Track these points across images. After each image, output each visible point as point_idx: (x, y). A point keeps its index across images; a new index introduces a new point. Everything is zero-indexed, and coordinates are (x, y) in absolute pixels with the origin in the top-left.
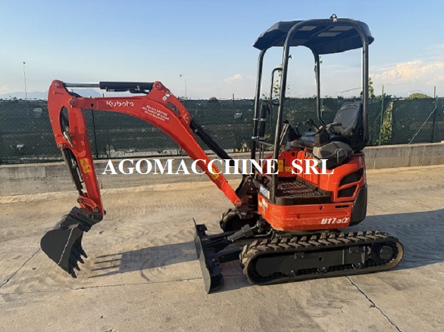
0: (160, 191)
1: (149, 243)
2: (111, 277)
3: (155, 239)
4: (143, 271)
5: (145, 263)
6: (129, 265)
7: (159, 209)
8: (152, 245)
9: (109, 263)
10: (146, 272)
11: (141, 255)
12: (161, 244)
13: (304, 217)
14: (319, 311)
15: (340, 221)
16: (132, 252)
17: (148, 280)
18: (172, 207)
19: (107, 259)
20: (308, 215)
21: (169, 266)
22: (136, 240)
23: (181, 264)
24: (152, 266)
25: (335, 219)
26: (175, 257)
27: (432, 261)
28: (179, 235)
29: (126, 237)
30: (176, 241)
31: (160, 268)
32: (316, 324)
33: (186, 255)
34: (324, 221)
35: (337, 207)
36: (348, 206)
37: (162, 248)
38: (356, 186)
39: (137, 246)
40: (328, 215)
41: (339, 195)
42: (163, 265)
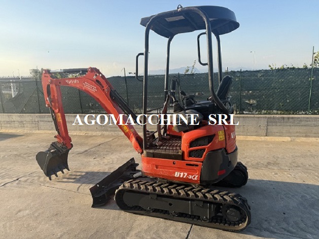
1: (107, 169)
6: (82, 179)
10: (83, 186)
13: (161, 168)
15: (190, 177)
17: (78, 190)
20: (164, 167)
22: (104, 166)
25: (186, 174)
34: (177, 174)
35: (187, 165)
36: (197, 165)
38: (205, 149)
40: (180, 169)
41: (190, 155)
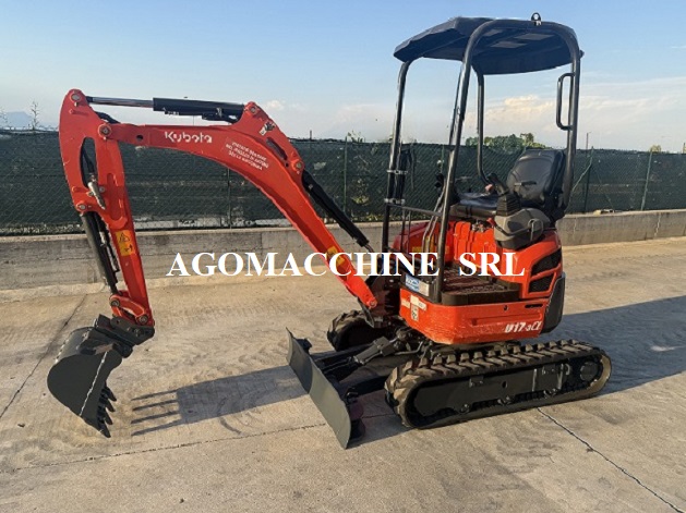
0: (199, 286)
1: (215, 371)
2: (172, 431)
3: (224, 365)
4: (224, 417)
5: (220, 405)
6: (195, 408)
7: (211, 316)
8: (221, 375)
9: (158, 408)
10: (228, 418)
11: (208, 392)
12: (236, 373)
13: (481, 323)
14: (521, 462)
16: (191, 387)
17: (239, 432)
18: (229, 311)
19: (151, 401)
20: (487, 319)
21: (265, 407)
22: (190, 368)
23: (282, 404)
24: (236, 409)
26: (267, 392)
27: (640, 381)
28: (262, 357)
29: (171, 364)
30: (259, 366)
31: (249, 411)
32: (524, 482)
33: (285, 388)
35: (528, 306)
36: (540, 305)
37: (240, 378)
38: (552, 275)
39: (196, 378)
40: (515, 318)
41: (531, 290)
42: (252, 406)
